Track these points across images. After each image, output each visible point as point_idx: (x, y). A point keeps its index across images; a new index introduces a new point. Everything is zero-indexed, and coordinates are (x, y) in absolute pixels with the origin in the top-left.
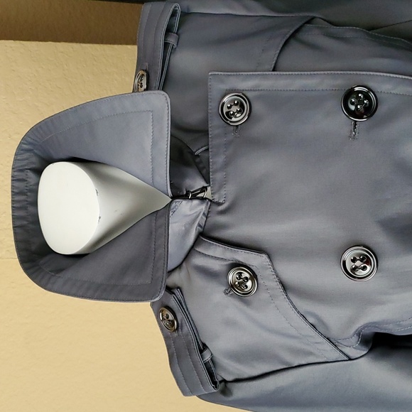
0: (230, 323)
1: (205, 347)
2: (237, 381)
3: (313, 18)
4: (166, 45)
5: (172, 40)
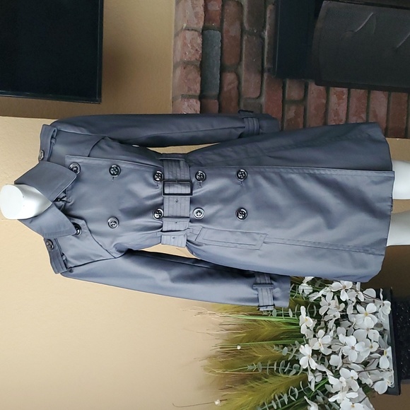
0: (73, 246)
1: (63, 254)
3: (105, 137)
4: (51, 142)
5: (53, 141)
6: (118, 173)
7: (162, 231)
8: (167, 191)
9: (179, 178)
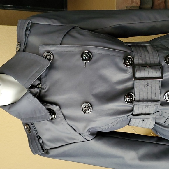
0: (48, 130)
1: (40, 137)
2: (51, 149)
3: (75, 26)
4: (26, 34)
5: (28, 33)
6: (90, 59)
7: (132, 114)
8: (138, 75)
9: (148, 62)
